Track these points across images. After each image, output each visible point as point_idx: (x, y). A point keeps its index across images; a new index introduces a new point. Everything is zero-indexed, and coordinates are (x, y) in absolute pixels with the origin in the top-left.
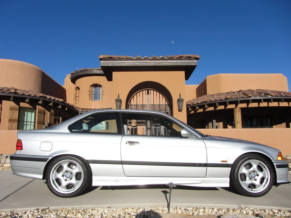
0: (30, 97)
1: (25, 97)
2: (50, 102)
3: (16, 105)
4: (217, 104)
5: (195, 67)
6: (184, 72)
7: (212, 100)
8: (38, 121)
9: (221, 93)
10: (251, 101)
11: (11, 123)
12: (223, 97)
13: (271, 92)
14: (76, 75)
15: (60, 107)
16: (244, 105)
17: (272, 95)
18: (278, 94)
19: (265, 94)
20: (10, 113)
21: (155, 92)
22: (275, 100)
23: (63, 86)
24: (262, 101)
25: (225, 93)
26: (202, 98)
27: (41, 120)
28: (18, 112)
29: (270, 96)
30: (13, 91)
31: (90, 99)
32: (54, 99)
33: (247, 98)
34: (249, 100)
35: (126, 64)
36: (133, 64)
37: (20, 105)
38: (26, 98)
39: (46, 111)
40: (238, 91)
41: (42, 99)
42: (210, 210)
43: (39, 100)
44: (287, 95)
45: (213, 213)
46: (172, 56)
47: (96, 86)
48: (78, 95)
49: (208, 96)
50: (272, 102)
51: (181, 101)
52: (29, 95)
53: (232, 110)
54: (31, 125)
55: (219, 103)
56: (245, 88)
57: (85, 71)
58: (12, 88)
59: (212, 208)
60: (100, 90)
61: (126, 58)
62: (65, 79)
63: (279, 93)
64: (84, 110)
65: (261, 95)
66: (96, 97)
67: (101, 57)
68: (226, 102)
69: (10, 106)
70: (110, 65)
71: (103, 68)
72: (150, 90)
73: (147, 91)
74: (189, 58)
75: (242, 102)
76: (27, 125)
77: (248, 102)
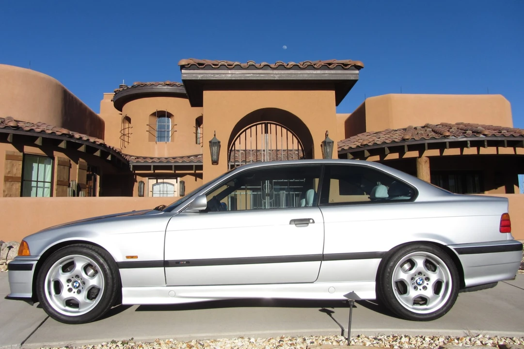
0: (44, 136)
1: (35, 135)
2: (81, 145)
3: (17, 151)
4: (387, 151)
5: (354, 82)
6: (334, 92)
7: (378, 143)
8: (58, 181)
9: (393, 130)
10: (448, 145)
11: (8, 184)
12: (397, 138)
13: (483, 128)
14: (125, 94)
15: (98, 154)
16: (436, 153)
17: (486, 133)
18: (496, 131)
19: (473, 132)
20: (6, 165)
21: (279, 128)
22: (491, 143)
23: (98, 115)
24: (469, 145)
25: (399, 130)
26: (359, 138)
27: (64, 179)
28: (21, 163)
29: (482, 136)
30: (12, 124)
31: (150, 140)
32: (88, 140)
33: (441, 138)
34: (446, 142)
35: (230, 75)
36: (241, 77)
37: (24, 151)
38: (36, 138)
39: (72, 162)
40: (423, 125)
41: (66, 139)
42: (419, 339)
43: (61, 141)
44: (514, 134)
45: (425, 345)
46: (313, 63)
47: (161, 114)
48: (126, 132)
49: (369, 134)
50: (486, 146)
51: (329, 145)
52: (43, 132)
53: (414, 161)
54: (44, 188)
55: (390, 148)
56: (435, 121)
57: (142, 88)
58: (10, 119)
59: (420, 336)
60: (168, 122)
61: (228, 65)
62: (102, 101)
63: (499, 130)
64: (140, 160)
65: (466, 133)
66: (162, 135)
67: (183, 62)
68: (404, 146)
69: (7, 152)
70: (199, 77)
71: (187, 83)
72: (271, 123)
73: (263, 125)
74: (344, 66)
75: (432, 146)
76: (37, 187)
77: (441, 146)
